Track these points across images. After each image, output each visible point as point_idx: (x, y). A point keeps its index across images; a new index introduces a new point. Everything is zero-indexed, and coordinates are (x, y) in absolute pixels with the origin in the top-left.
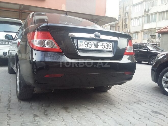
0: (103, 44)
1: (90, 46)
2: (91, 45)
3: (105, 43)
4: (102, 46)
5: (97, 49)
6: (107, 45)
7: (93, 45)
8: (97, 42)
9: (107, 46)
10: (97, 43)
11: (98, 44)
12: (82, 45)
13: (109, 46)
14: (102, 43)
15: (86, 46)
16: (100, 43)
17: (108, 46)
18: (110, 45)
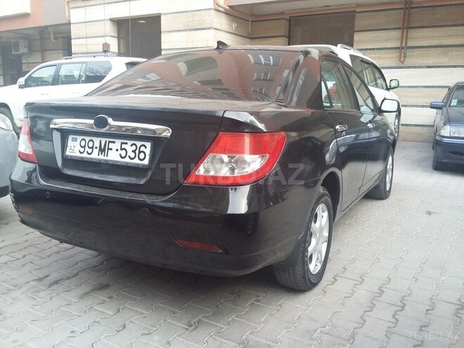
0: (124, 146)
1: (90, 151)
2: (92, 148)
3: (130, 142)
4: (120, 151)
5: (105, 158)
6: (134, 147)
7: (96, 148)
8: (108, 140)
9: (134, 151)
10: (109, 142)
11: (111, 145)
12: (73, 147)
13: (140, 152)
14: (122, 143)
15: (82, 150)
16: (114, 142)
17: (137, 152)
18: (143, 149)
